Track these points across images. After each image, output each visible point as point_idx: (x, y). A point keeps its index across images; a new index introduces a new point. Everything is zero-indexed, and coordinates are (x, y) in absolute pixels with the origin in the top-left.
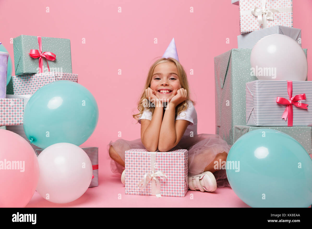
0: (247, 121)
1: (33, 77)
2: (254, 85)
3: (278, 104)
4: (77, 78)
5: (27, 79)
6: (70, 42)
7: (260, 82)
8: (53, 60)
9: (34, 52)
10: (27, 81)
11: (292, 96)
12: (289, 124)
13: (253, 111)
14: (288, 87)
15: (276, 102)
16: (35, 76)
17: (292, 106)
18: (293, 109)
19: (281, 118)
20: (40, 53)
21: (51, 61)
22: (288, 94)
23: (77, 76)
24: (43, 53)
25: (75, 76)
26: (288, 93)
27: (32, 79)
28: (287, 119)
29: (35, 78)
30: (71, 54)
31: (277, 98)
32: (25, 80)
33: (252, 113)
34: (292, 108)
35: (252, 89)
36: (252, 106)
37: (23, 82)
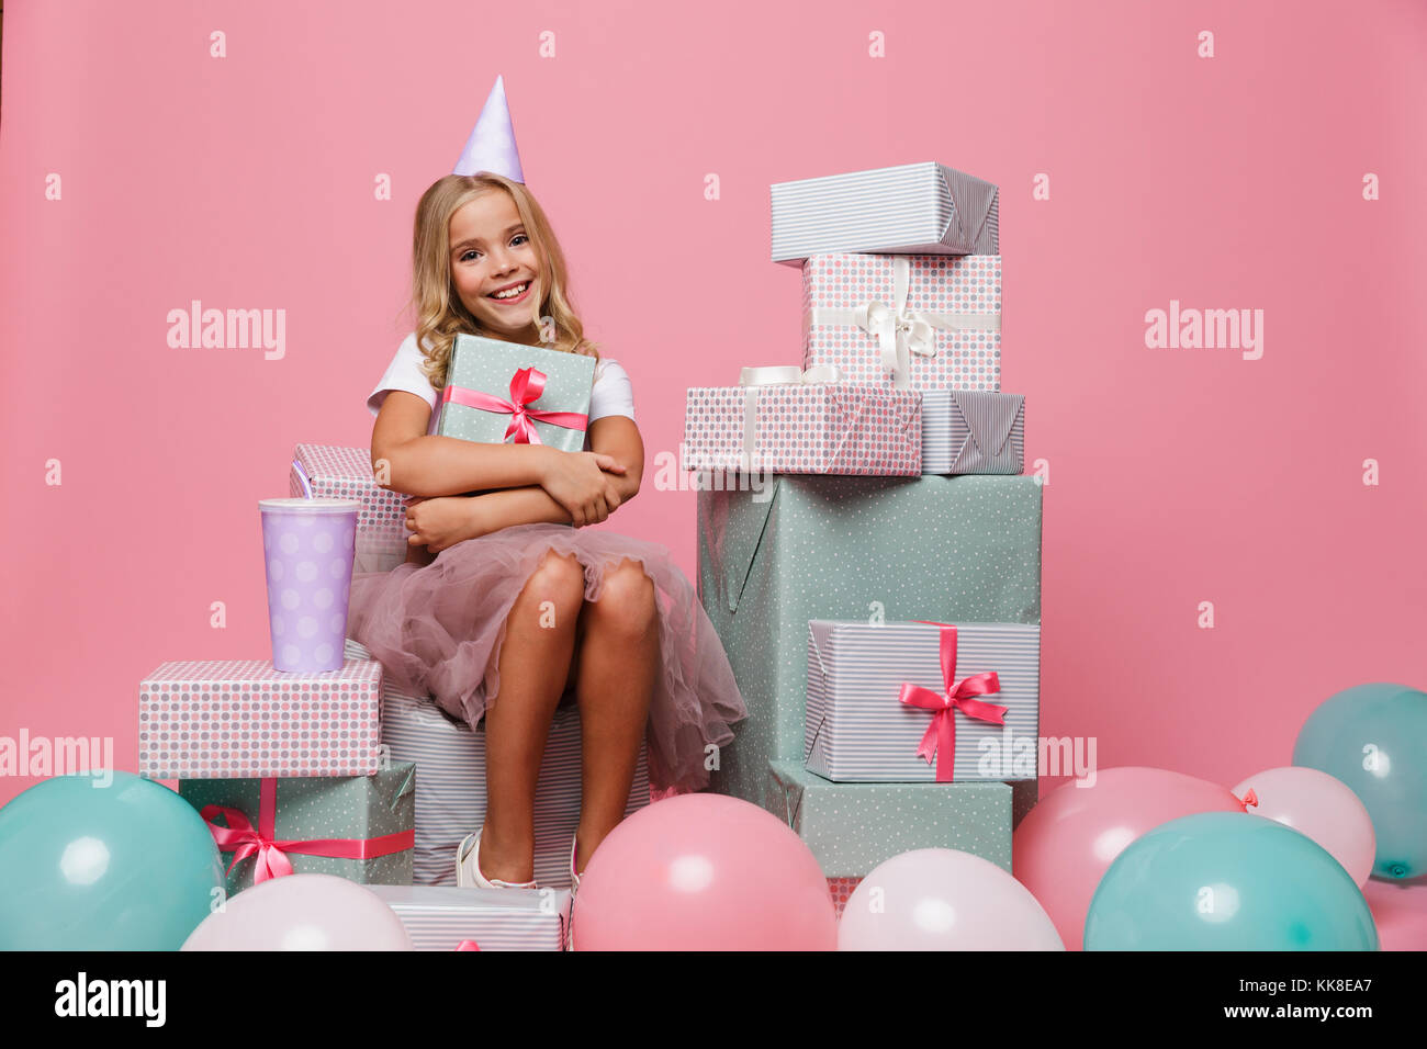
2: (830, 641)
3: (904, 707)
7: (850, 631)
11: (956, 678)
12: (939, 773)
13: (822, 726)
14: (942, 647)
15: (897, 699)
17: (954, 713)
18: (954, 724)
19: (913, 754)
22: (940, 672)
26: (942, 669)
28: (934, 757)
31: (904, 685)
33: (819, 732)
34: (954, 719)
36: (821, 707)
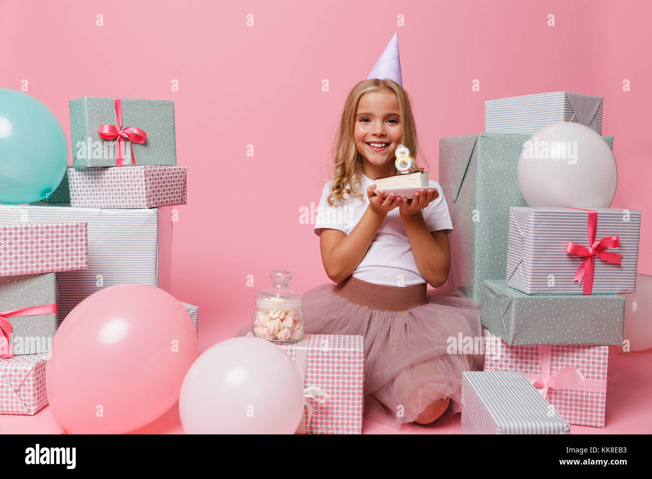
0: (508, 277)
1: (104, 174)
2: (528, 219)
3: (568, 255)
4: (184, 174)
5: (93, 177)
6: (174, 106)
8: (142, 142)
9: (106, 130)
10: (94, 180)
11: (596, 239)
12: (585, 290)
13: (520, 264)
15: (564, 251)
16: (109, 172)
17: (594, 258)
18: (594, 264)
19: (572, 280)
20: (118, 129)
21: (139, 144)
22: (587, 236)
23: (185, 169)
24: (124, 130)
25: (181, 171)
27: (103, 176)
28: (582, 282)
29: (109, 176)
30: (174, 129)
32: (90, 176)
33: (518, 267)
34: (594, 261)
35: (522, 224)
36: (520, 254)
37: (88, 181)
